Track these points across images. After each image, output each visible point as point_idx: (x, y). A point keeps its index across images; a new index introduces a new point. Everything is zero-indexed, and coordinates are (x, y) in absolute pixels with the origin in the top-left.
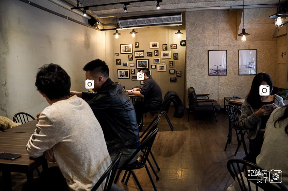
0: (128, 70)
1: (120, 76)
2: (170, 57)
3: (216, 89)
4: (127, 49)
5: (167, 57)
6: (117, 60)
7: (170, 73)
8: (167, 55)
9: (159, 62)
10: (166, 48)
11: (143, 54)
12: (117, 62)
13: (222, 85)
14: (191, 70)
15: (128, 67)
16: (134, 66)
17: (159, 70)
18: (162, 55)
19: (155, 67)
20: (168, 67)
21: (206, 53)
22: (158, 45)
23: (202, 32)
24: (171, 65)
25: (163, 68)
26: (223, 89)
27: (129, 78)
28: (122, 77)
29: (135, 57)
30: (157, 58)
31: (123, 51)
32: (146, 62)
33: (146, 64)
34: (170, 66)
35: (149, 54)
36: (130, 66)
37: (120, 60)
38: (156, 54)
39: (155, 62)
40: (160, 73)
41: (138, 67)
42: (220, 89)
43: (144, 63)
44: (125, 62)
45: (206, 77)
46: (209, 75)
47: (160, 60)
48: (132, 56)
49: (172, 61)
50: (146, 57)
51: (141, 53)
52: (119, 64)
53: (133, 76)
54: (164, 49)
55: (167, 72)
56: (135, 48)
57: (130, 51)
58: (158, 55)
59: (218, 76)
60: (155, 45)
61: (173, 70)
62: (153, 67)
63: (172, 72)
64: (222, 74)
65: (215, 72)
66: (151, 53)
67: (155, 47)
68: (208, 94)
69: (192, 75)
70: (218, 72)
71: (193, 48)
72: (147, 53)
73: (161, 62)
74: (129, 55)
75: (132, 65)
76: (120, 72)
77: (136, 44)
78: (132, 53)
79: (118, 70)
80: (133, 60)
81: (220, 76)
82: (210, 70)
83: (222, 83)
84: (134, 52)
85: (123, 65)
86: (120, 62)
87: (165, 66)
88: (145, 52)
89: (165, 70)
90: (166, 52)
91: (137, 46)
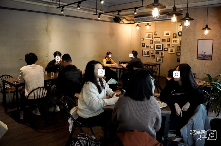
0: (149, 51)
1: (144, 55)
2: (178, 43)
3: (202, 70)
4: (149, 36)
5: (176, 43)
6: (143, 43)
7: (177, 55)
8: (176, 41)
9: (170, 46)
10: (175, 36)
11: (159, 40)
12: (142, 45)
13: (207, 68)
14: (184, 54)
15: (149, 48)
16: (153, 48)
17: (169, 52)
18: (172, 41)
19: (167, 50)
20: (176, 50)
21: (196, 42)
22: (170, 34)
23: (194, 25)
24: (179, 49)
25: (172, 51)
26: (208, 71)
27: (150, 56)
28: (145, 55)
29: (154, 42)
30: (169, 43)
31: (147, 38)
32: (161, 46)
33: (161, 47)
34: (177, 50)
35: (163, 40)
36: (151, 48)
37: (144, 43)
38: (168, 40)
39: (167, 46)
40: (170, 54)
41: (155, 49)
42: (205, 71)
43: (159, 46)
44: (147, 45)
45: (195, 60)
46: (197, 59)
47: (170, 45)
48: (152, 41)
49: (179, 46)
50: (161, 42)
51: (158, 39)
52: (144, 46)
53: (152, 55)
54: (174, 37)
55: (175, 54)
56: (155, 35)
57: (151, 38)
58: (169, 41)
59: (204, 60)
60: (168, 34)
61: (179, 53)
62: (166, 49)
63: (178, 55)
64: (207, 59)
65: (202, 57)
66: (165, 39)
67: (168, 35)
68: (195, 73)
69: (185, 58)
70: (205, 57)
71: (186, 38)
72: (162, 39)
73: (171, 47)
74: (150, 40)
75: (152, 47)
76: (144, 51)
77: (155, 33)
78: (152, 39)
79: (143, 50)
80: (152, 44)
81: (206, 60)
82: (198, 55)
83: (207, 66)
84: (153, 38)
85: (146, 47)
86: (144, 45)
87: (174, 49)
88: (161, 39)
89: (174, 52)
90: (175, 39)
91: (156, 34)
